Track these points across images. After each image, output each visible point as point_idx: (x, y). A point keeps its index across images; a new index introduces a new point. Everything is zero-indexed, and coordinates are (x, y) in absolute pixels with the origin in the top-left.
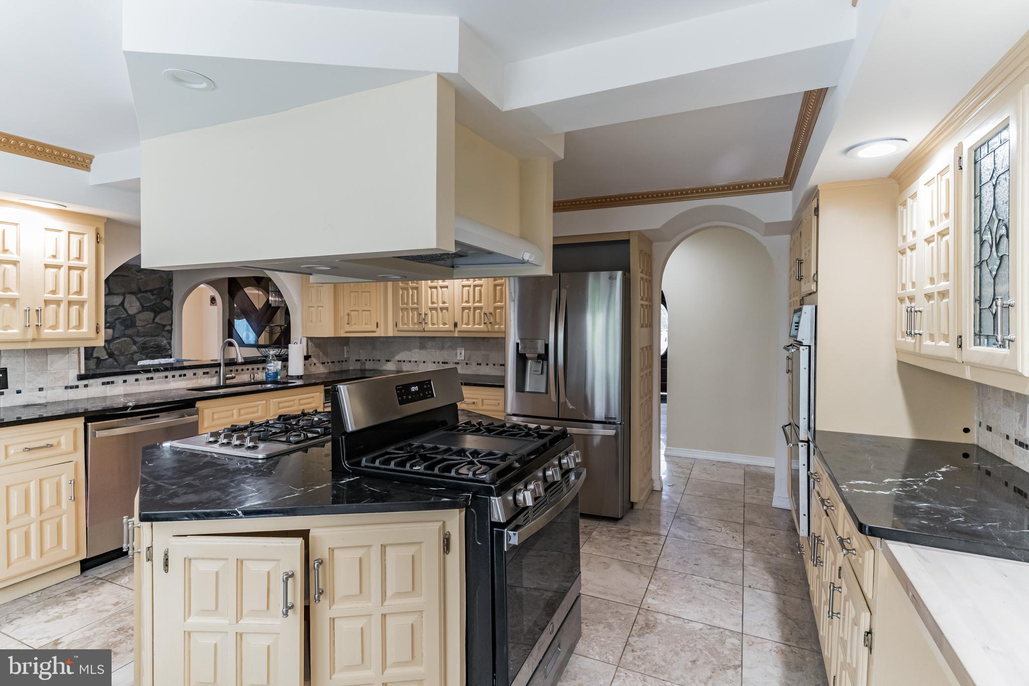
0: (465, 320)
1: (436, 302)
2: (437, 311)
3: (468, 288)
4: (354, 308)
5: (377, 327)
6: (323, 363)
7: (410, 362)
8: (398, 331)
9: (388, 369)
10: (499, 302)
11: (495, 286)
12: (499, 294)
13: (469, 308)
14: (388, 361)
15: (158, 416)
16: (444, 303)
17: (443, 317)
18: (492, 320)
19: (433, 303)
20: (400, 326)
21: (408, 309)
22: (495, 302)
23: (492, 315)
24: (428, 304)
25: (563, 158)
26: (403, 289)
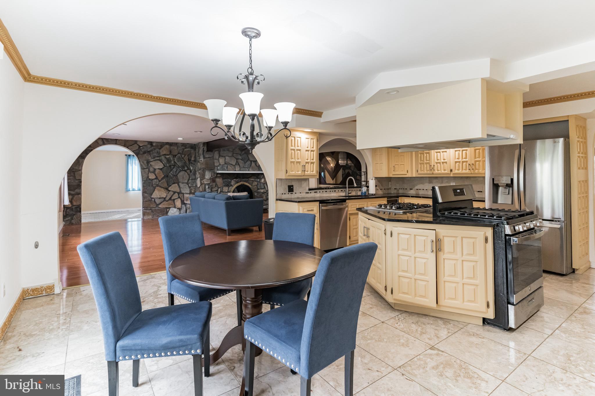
0: (457, 168)
1: (440, 159)
2: (440, 164)
3: (458, 152)
4: (396, 164)
5: (407, 172)
6: (381, 189)
7: (423, 190)
8: (418, 174)
9: (411, 193)
10: (478, 158)
11: (475, 150)
12: (478, 154)
13: (459, 162)
14: (411, 189)
15: (337, 204)
16: (444, 159)
17: (444, 166)
18: (474, 167)
19: (438, 160)
20: (420, 172)
21: (424, 163)
22: (475, 158)
23: (474, 165)
24: (435, 161)
25: (529, 91)
26: (421, 154)
